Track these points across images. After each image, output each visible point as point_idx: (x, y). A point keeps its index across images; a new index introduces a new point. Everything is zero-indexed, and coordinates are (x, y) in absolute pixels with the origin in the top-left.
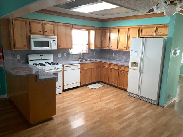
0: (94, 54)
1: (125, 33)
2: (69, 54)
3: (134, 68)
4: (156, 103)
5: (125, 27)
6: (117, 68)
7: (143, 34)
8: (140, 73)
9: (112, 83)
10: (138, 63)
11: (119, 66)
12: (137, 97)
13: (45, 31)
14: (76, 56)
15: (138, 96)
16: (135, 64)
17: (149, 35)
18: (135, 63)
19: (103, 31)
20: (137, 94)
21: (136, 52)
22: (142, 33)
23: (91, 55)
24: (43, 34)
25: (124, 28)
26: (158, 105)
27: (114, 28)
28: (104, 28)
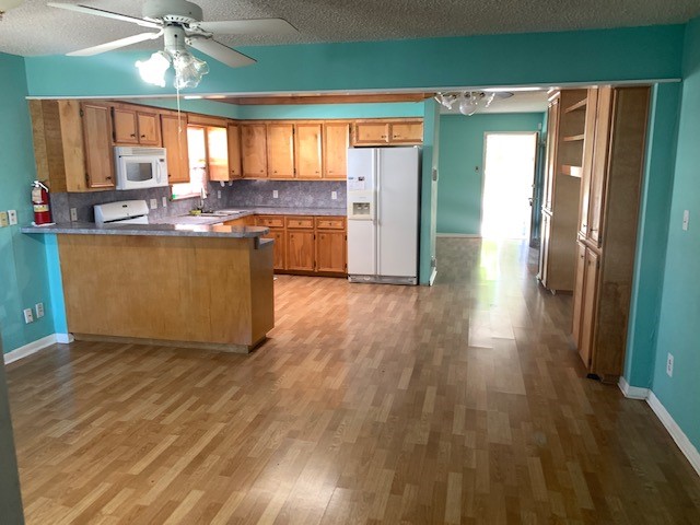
0: (219, 197)
1: (313, 138)
2: (170, 200)
3: (358, 216)
4: (415, 282)
5: (311, 122)
6: (307, 224)
7: (361, 138)
8: (376, 225)
9: (298, 265)
10: (367, 205)
11: (315, 219)
12: (372, 280)
13: (142, 134)
14: (184, 205)
15: (375, 276)
16: (360, 207)
17: (376, 142)
18: (360, 205)
19: (244, 130)
20: (373, 273)
21: (360, 179)
22: (357, 137)
23: (214, 201)
24: (139, 143)
25: (308, 123)
26: (418, 284)
27: (277, 123)
28: (246, 123)
